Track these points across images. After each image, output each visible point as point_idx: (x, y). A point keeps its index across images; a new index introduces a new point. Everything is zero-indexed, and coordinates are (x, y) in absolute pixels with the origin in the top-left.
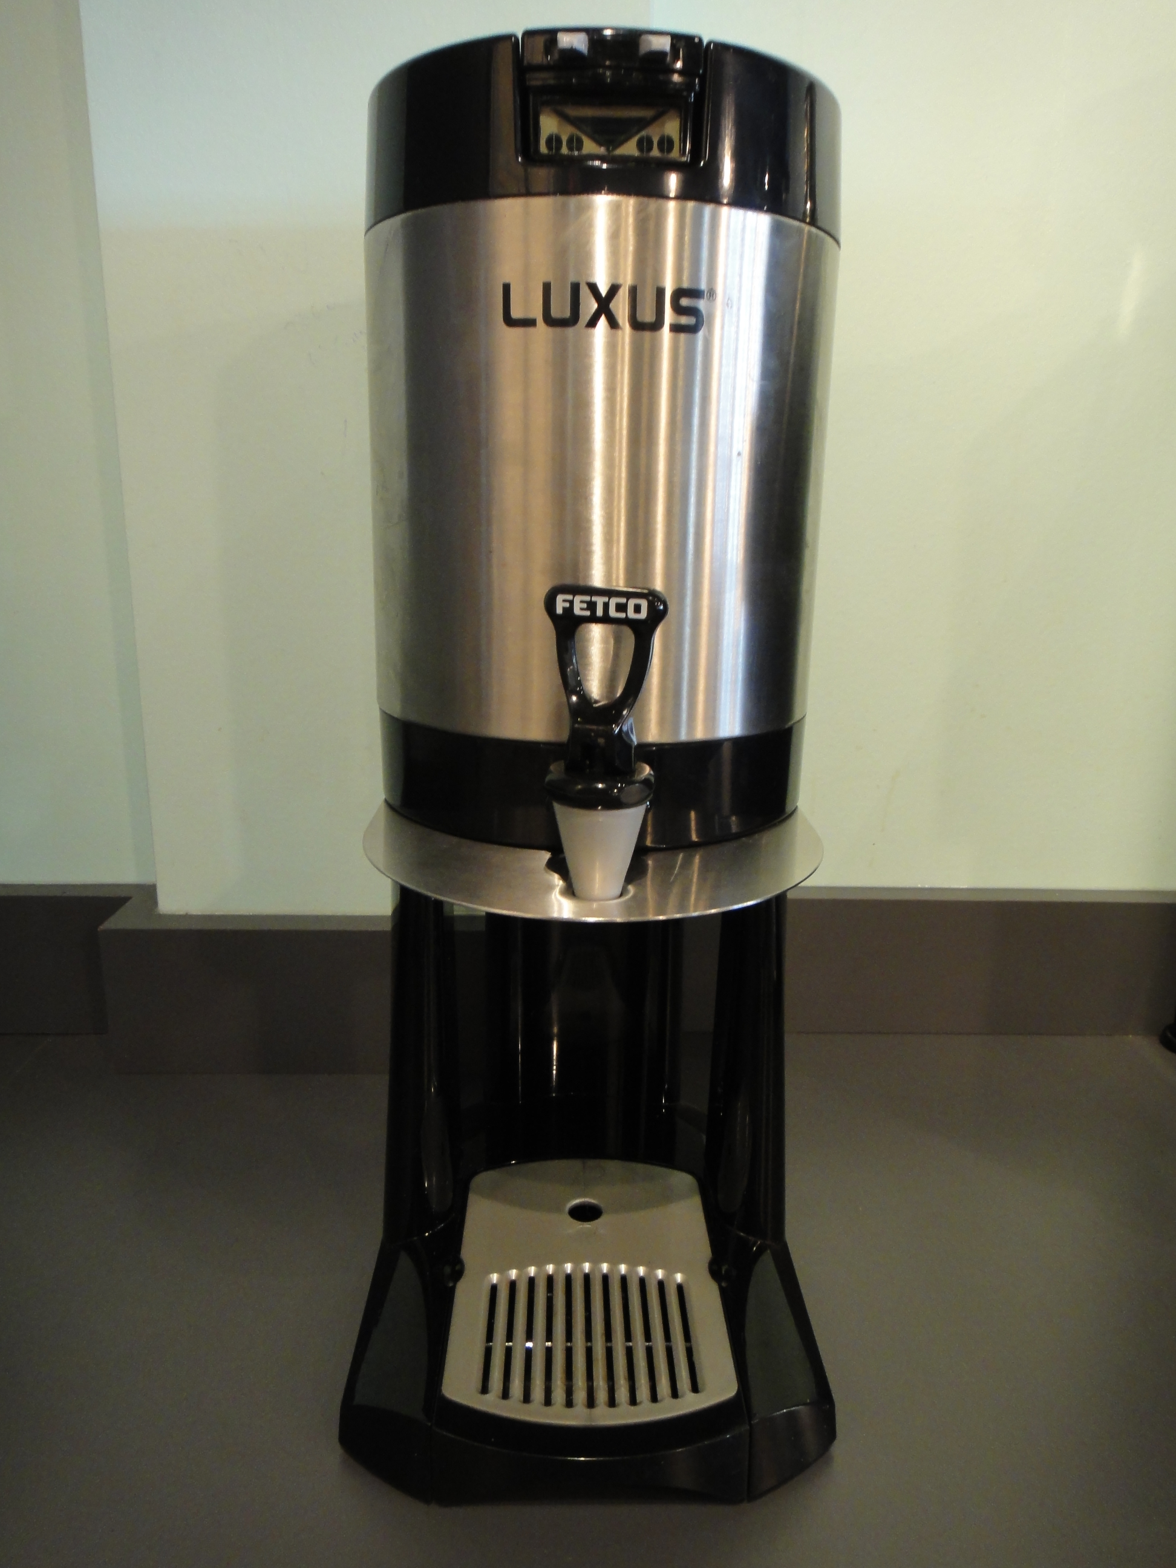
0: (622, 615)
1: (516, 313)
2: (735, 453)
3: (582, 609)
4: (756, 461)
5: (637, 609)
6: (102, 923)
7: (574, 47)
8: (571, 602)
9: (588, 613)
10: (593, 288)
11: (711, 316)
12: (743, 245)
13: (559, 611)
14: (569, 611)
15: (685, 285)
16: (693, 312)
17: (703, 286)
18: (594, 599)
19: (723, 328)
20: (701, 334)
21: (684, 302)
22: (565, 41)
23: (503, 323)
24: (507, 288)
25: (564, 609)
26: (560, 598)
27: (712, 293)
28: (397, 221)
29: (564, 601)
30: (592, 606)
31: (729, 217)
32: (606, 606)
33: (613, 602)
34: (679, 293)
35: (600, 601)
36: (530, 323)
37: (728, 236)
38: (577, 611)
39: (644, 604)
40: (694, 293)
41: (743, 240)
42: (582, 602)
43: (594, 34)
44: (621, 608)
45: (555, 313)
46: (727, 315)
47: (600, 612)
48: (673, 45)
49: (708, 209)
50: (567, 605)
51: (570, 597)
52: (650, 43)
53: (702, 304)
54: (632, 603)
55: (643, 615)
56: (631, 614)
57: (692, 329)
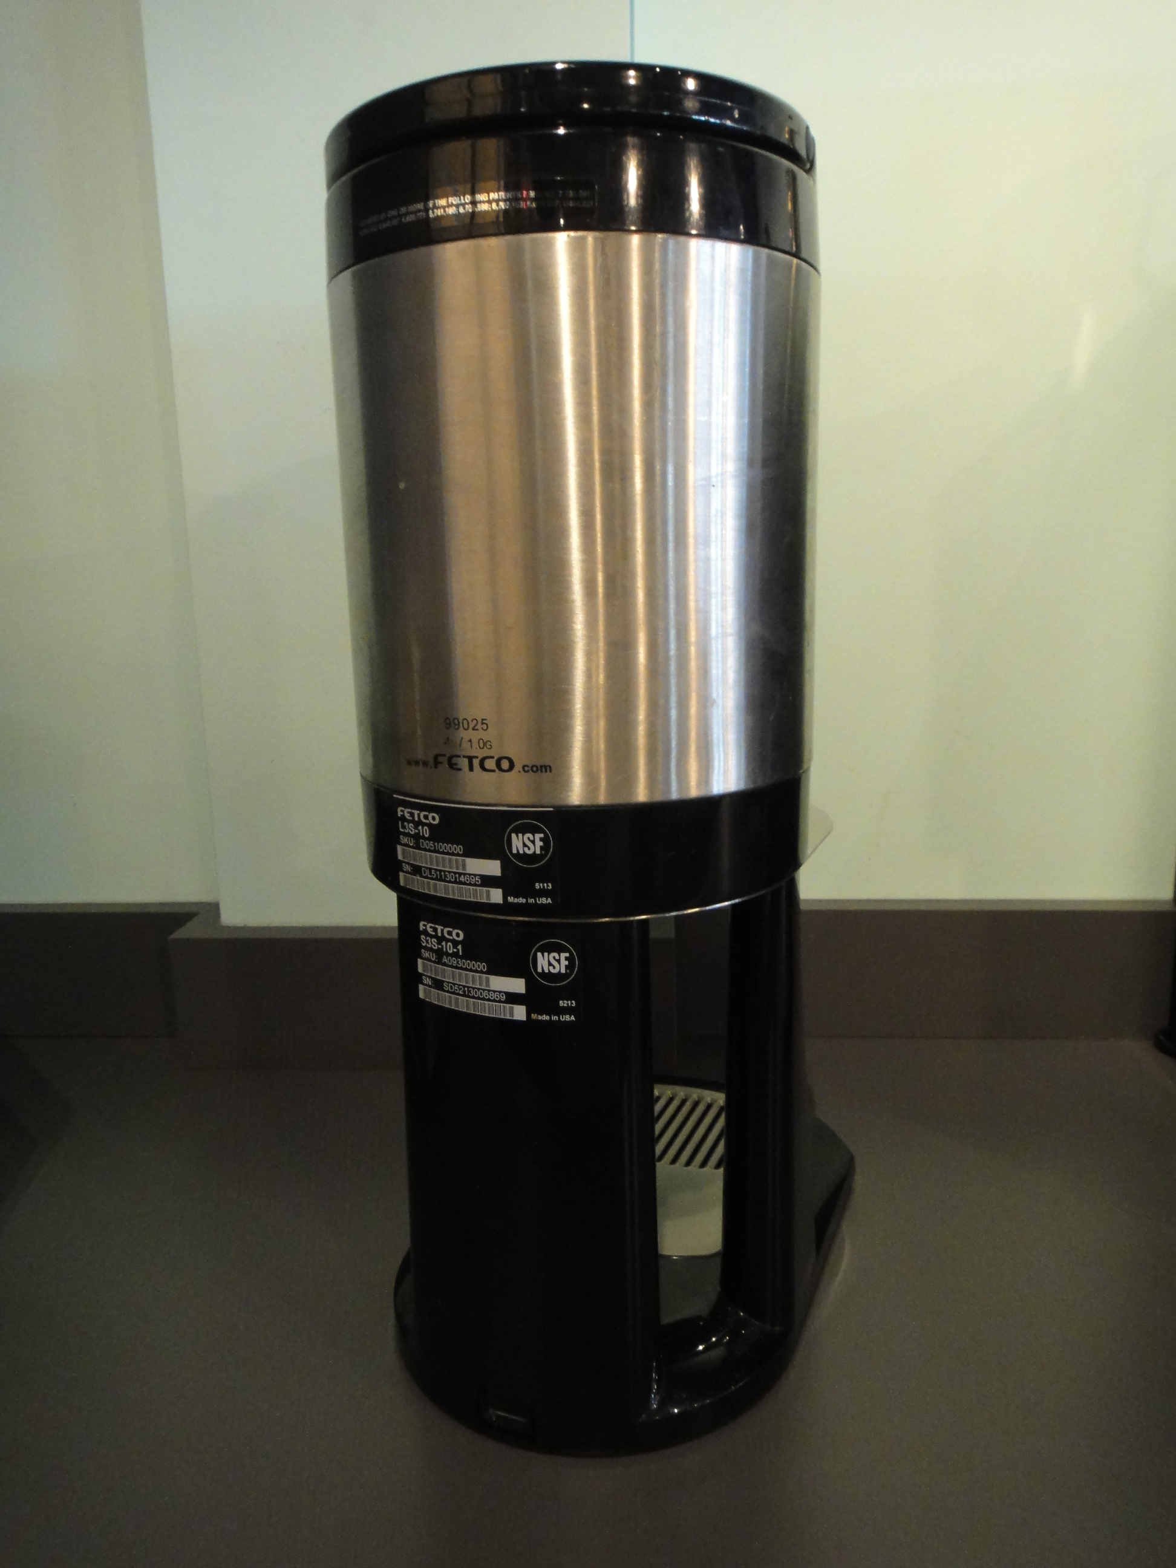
6: (172, 932)
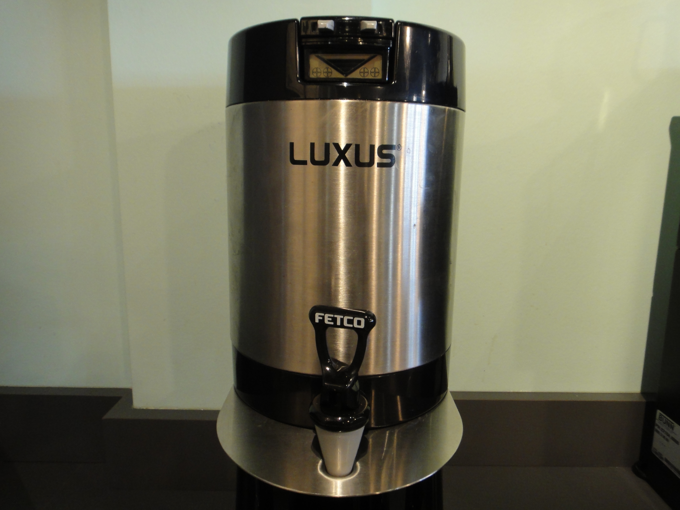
0: (351, 326)
1: (296, 158)
2: (412, 224)
3: (329, 321)
4: (424, 228)
5: (359, 323)
7: (326, 27)
8: (323, 317)
9: (332, 323)
10: (337, 146)
11: (399, 158)
12: (414, 122)
13: (317, 321)
14: (322, 321)
15: (386, 143)
16: (390, 156)
17: (394, 143)
18: (335, 316)
19: (405, 164)
20: (394, 167)
21: (385, 152)
22: (322, 24)
23: (290, 163)
24: (292, 145)
25: (319, 320)
26: (317, 315)
27: (399, 146)
28: (240, 106)
29: (320, 316)
30: (334, 320)
31: (407, 108)
32: (342, 320)
33: (346, 318)
34: (382, 147)
35: (339, 317)
36: (304, 163)
37: (407, 118)
38: (326, 322)
39: (363, 320)
40: (390, 147)
41: (415, 119)
42: (329, 317)
43: (338, 20)
44: (350, 322)
45: (317, 158)
46: (407, 157)
47: (339, 323)
48: (379, 25)
49: (397, 105)
50: (321, 318)
51: (323, 314)
52: (366, 25)
53: (394, 152)
54: (356, 319)
55: (362, 326)
56: (356, 325)
57: (389, 165)
